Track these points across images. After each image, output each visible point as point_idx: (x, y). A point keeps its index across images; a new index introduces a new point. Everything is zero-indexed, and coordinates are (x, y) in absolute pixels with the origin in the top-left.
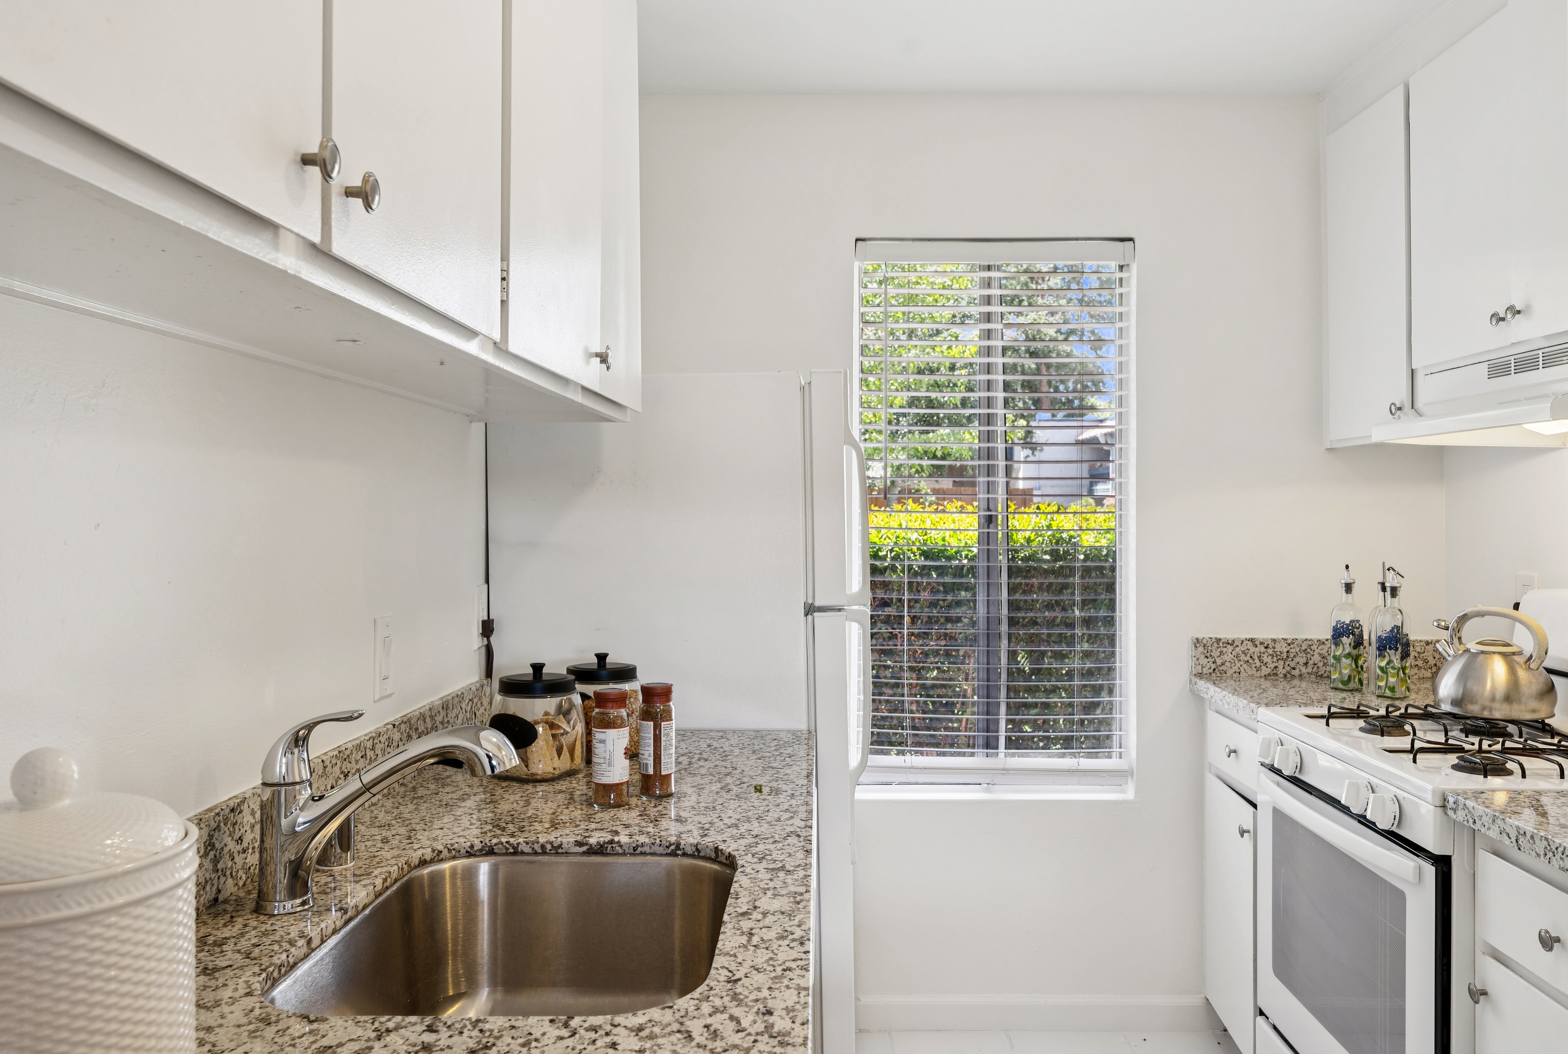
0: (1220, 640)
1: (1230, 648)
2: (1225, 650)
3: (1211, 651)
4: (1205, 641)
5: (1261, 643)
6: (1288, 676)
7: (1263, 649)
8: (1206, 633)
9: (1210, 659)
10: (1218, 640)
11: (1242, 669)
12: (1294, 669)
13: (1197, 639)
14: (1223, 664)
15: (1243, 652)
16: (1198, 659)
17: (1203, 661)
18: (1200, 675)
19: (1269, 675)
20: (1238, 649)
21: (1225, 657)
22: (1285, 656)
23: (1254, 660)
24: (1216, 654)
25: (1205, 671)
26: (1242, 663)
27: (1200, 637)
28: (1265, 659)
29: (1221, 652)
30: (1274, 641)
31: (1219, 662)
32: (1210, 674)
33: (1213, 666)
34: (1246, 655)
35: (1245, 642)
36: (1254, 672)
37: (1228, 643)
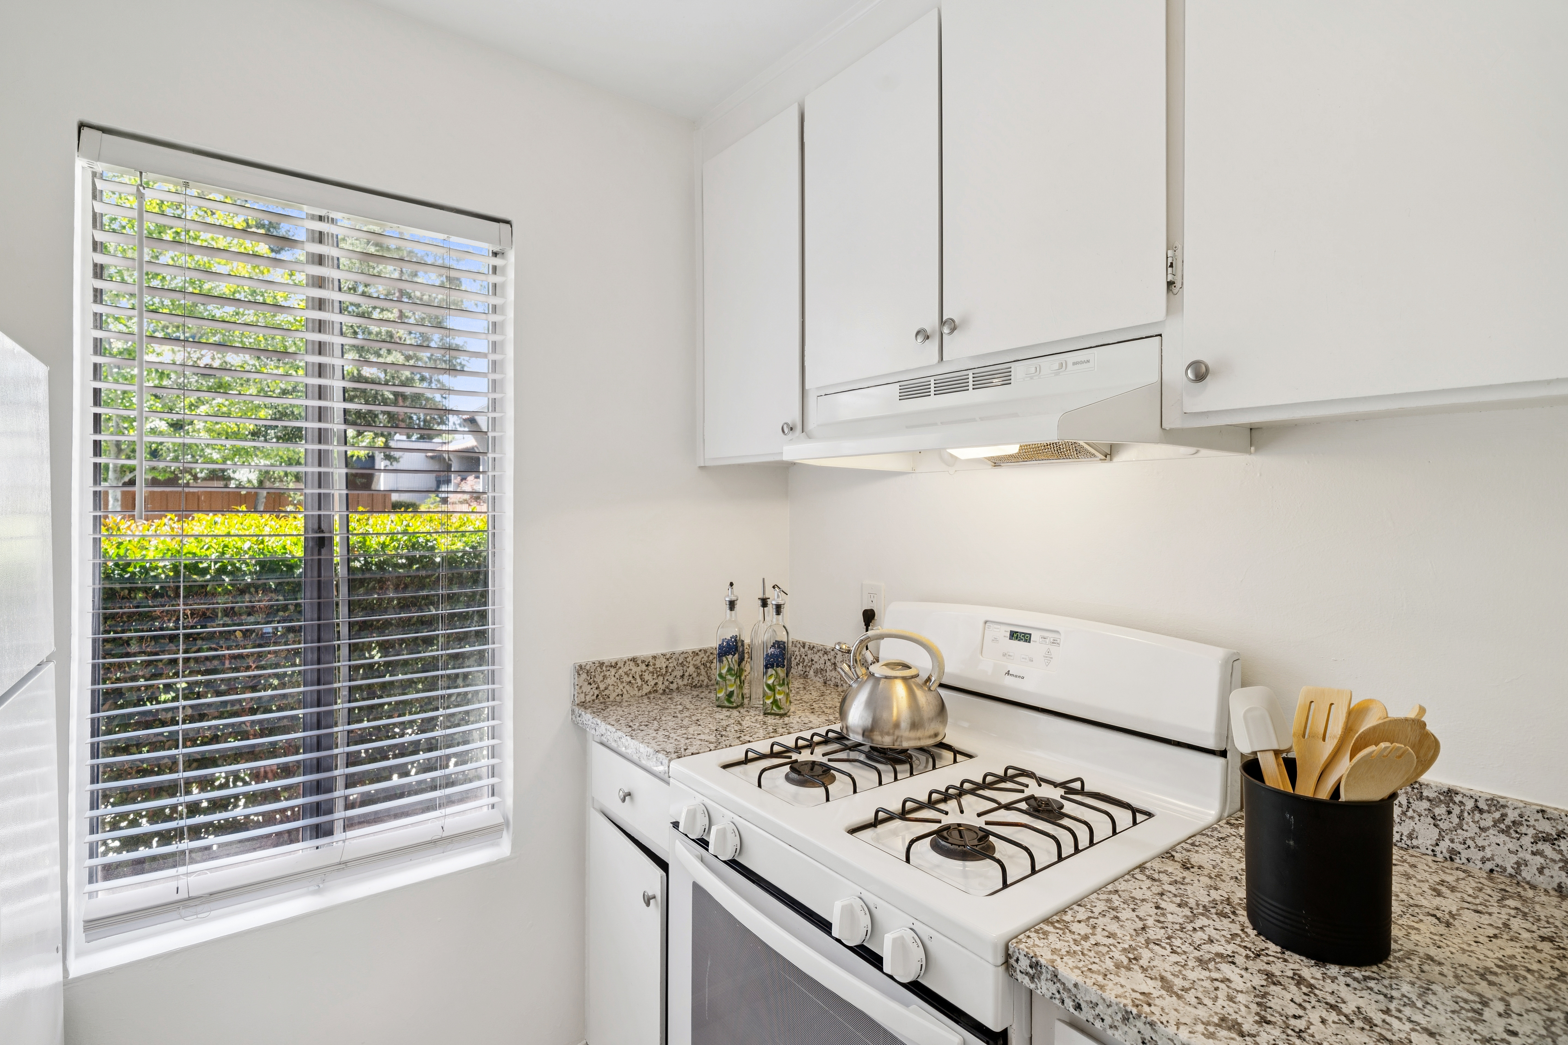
0: (603, 663)
1: (613, 671)
2: (608, 673)
3: (595, 676)
4: (588, 667)
5: (643, 662)
6: (667, 690)
7: (644, 667)
8: (589, 657)
9: (593, 686)
10: (602, 664)
11: (624, 691)
12: (672, 683)
13: (581, 666)
14: (606, 689)
15: (626, 673)
16: (581, 687)
17: (586, 688)
18: (583, 705)
19: (650, 692)
20: (620, 671)
21: (609, 681)
22: (664, 671)
23: (635, 680)
24: (599, 679)
25: (588, 698)
26: (624, 684)
27: (582, 661)
28: (647, 677)
29: (605, 677)
30: (654, 657)
31: (602, 687)
32: (593, 701)
33: (597, 692)
34: (628, 675)
35: (628, 663)
36: (636, 692)
37: (611, 666)
